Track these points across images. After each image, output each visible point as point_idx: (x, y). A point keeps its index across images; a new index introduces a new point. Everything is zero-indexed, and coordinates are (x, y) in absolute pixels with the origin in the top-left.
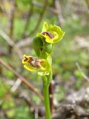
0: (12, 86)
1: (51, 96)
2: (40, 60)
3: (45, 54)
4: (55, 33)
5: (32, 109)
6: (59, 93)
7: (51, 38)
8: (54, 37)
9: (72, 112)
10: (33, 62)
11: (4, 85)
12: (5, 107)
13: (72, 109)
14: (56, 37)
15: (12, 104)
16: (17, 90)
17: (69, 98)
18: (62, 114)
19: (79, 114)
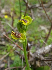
0: (13, 47)
1: (28, 51)
2: (20, 34)
3: (23, 31)
4: (28, 20)
5: (21, 57)
6: (33, 49)
7: (26, 22)
8: (27, 22)
9: (38, 59)
10: (17, 35)
11: (10, 46)
12: (10, 55)
13: (38, 58)
14: (28, 22)
15: (13, 54)
16: (15, 48)
17: (37, 52)
18: (34, 59)
19: (42, 60)
